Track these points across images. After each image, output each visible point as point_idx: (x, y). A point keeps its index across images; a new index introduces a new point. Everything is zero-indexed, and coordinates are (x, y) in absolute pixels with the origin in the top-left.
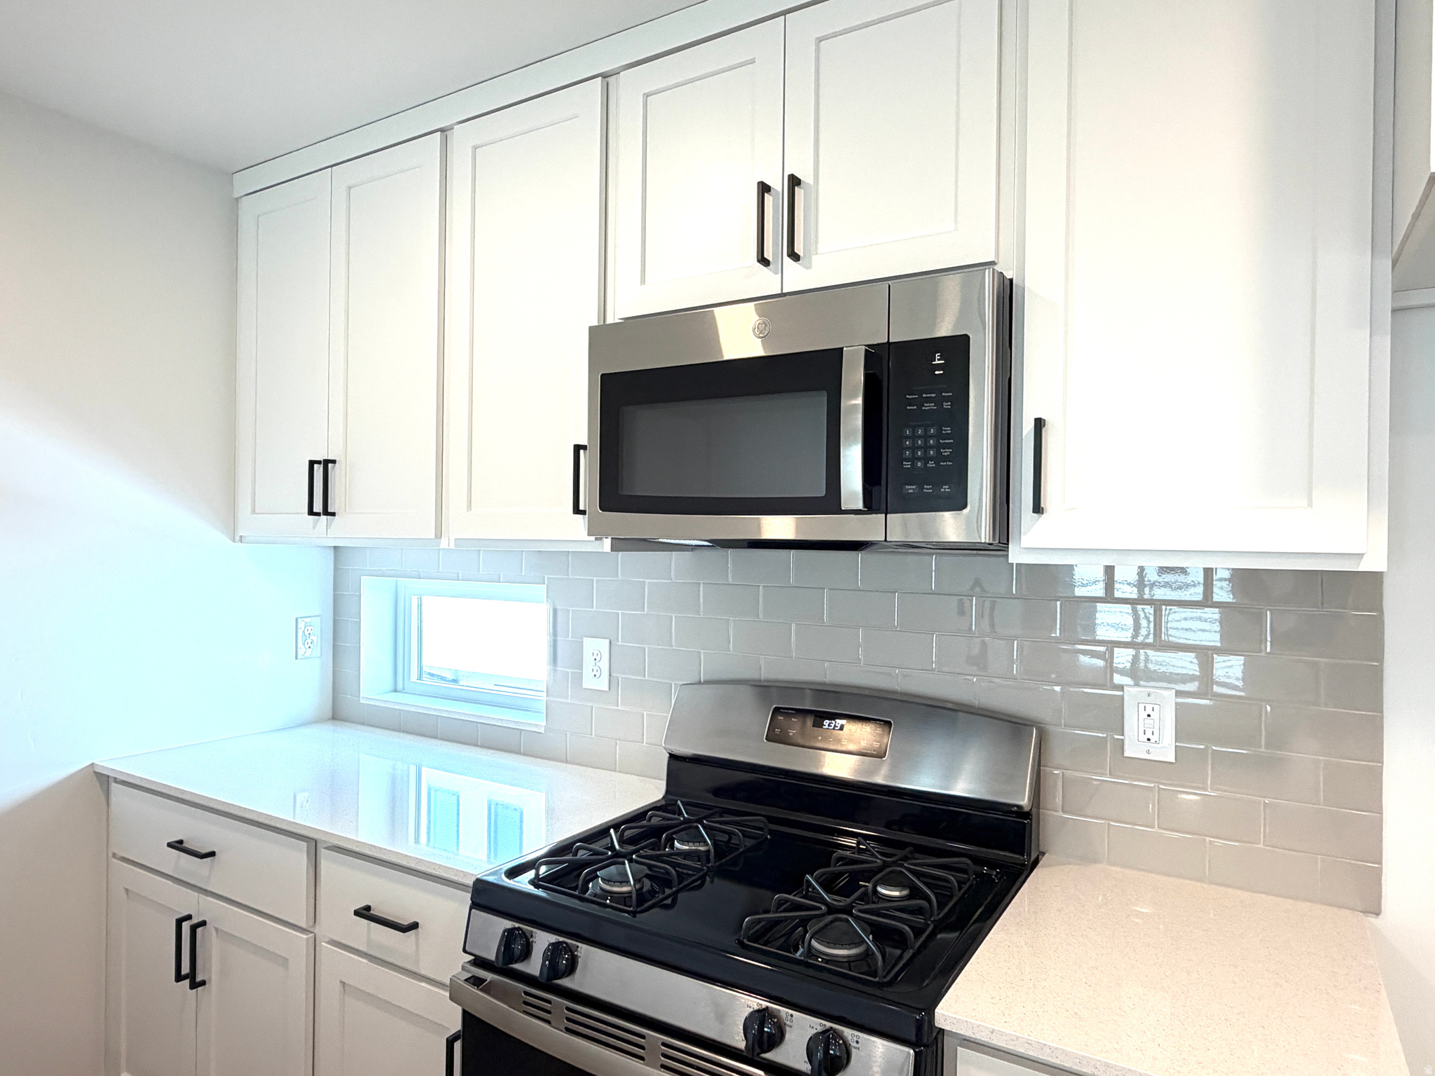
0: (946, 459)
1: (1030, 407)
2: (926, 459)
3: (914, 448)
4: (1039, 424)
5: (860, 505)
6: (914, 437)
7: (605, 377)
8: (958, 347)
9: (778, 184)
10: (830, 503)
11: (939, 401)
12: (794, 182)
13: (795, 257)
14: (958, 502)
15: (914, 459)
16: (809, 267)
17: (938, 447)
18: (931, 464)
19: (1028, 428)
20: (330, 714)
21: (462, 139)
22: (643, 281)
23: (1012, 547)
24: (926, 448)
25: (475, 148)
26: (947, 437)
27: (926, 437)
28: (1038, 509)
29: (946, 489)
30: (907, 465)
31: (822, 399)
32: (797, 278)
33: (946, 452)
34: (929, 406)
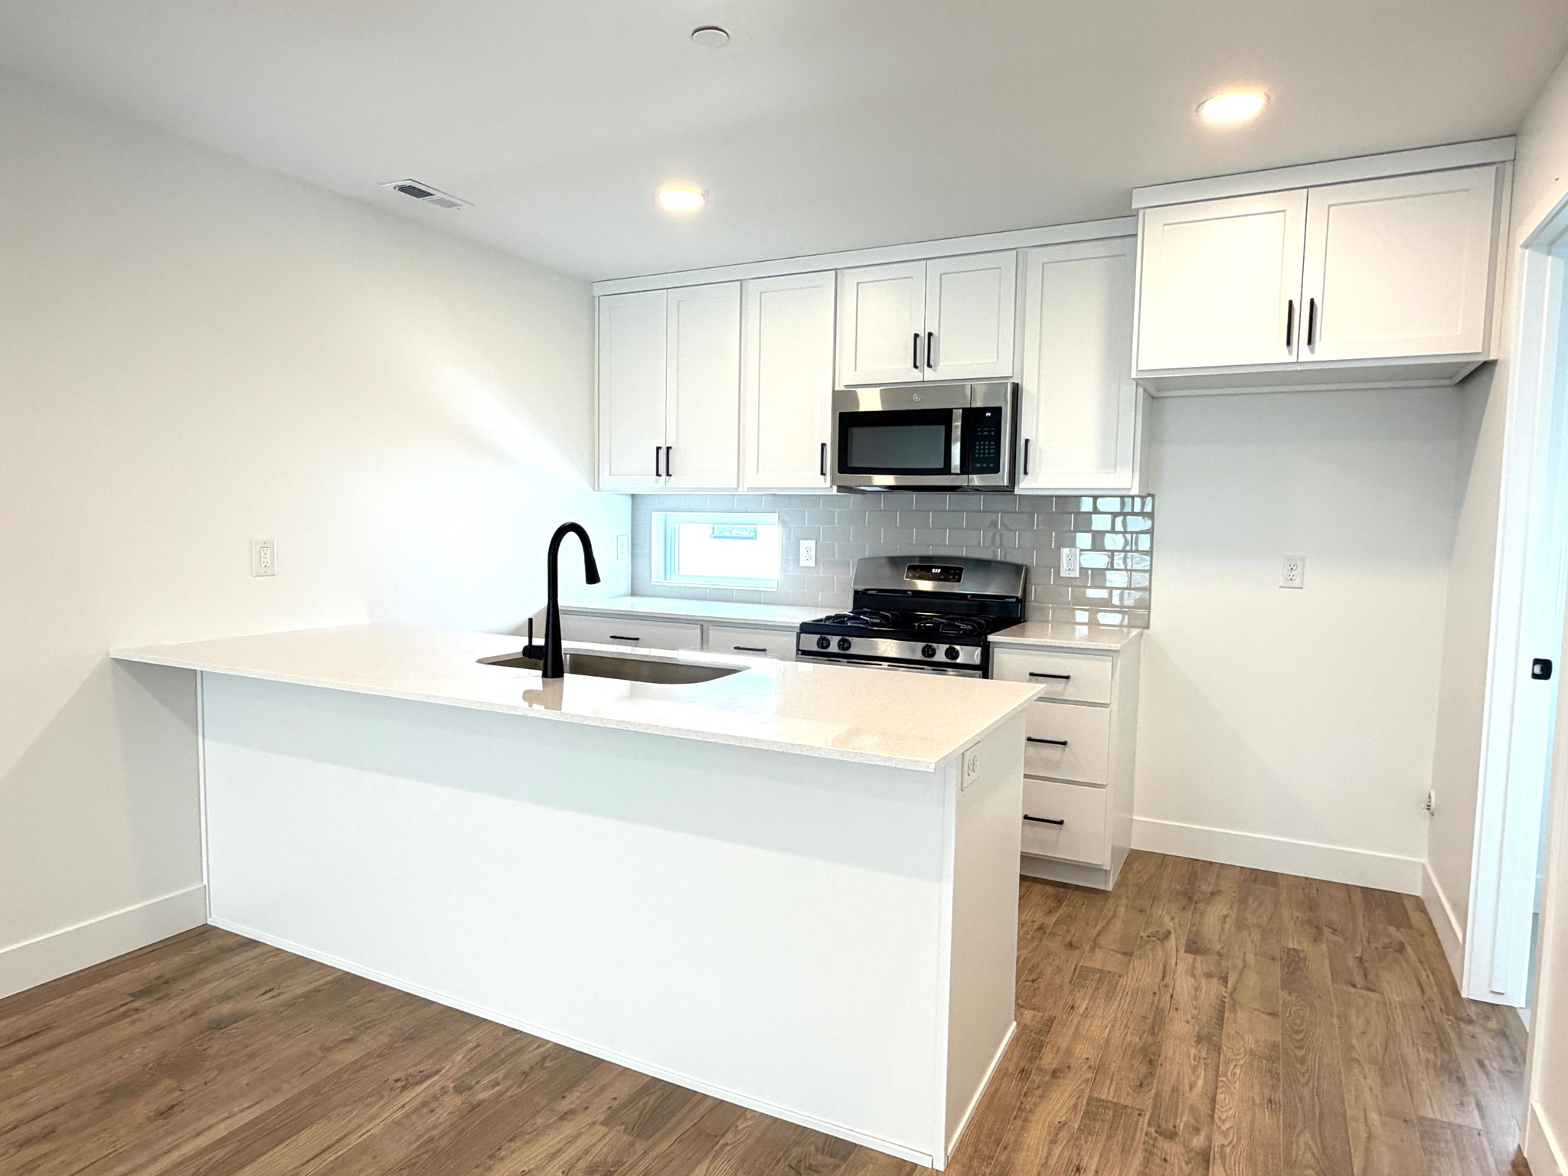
0: (992, 454)
1: (1024, 434)
2: (984, 454)
3: (980, 449)
4: (1027, 441)
5: (959, 472)
6: (980, 445)
7: (841, 414)
8: (997, 411)
9: (923, 335)
10: (946, 470)
11: (990, 431)
12: (930, 335)
13: (929, 365)
14: (996, 469)
15: (979, 453)
16: (935, 371)
17: (989, 449)
18: (986, 456)
19: (1023, 443)
20: (629, 592)
21: (754, 287)
22: (855, 370)
23: (1016, 488)
24: (984, 449)
25: (761, 293)
26: (993, 445)
27: (984, 445)
28: (1026, 473)
29: (992, 465)
30: (977, 456)
31: (942, 428)
32: (929, 375)
33: (992, 451)
34: (985, 433)
